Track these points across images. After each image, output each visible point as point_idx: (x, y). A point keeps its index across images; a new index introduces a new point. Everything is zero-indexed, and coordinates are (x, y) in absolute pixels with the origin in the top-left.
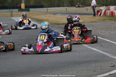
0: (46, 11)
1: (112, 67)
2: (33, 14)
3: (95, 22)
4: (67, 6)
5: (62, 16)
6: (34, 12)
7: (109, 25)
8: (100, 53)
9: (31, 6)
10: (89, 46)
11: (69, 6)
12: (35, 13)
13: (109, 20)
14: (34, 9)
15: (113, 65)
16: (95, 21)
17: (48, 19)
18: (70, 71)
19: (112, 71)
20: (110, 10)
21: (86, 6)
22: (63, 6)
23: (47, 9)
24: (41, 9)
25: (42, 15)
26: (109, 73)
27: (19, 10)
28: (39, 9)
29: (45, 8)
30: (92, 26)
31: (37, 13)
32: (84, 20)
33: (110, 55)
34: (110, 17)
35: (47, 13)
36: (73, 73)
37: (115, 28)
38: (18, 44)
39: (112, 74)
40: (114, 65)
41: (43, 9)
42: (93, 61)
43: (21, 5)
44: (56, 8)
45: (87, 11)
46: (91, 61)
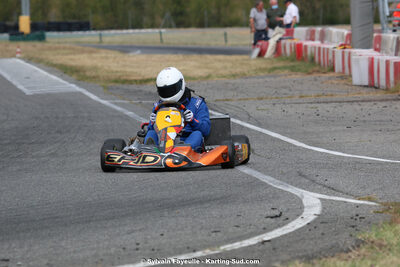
0: (97, 39)
1: (272, 217)
2: (56, 49)
3: (243, 76)
4: (164, 27)
5: (144, 57)
6: (59, 43)
7: (285, 88)
9: (49, 23)
11: (170, 27)
12: (62, 45)
13: (286, 72)
14: (61, 34)
15: (277, 213)
16: (244, 74)
17: (100, 65)
18: (140, 230)
19: (271, 230)
20: (292, 38)
21: (225, 25)
22: (152, 26)
23: (100, 35)
24: (80, 33)
25: (83, 52)
26: (261, 236)
27: (11, 35)
28: (75, 33)
29: (93, 32)
30: (232, 90)
31: (68, 45)
32: (211, 71)
33: (272, 179)
34: (293, 61)
35: (100, 46)
36: (149, 237)
37: (301, 97)
39: (269, 241)
40: (281, 214)
41: (87, 32)
42: (218, 199)
43: (18, 20)
44: (131, 31)
45: (226, 41)
46: (210, 200)
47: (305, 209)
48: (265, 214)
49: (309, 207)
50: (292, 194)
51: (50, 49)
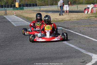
1: (82, 62)
2: (26, 12)
7: (93, 23)
8: (76, 49)
10: (68, 42)
12: (28, 11)
15: (83, 61)
23: (40, 8)
31: (30, 11)
33: (84, 51)
38: (2, 42)
40: (85, 61)
42: (67, 57)
45: (78, 9)
46: (64, 57)
47: (93, 60)
48: (80, 61)
49: (94, 59)
50: (89, 55)
51: (25, 12)
